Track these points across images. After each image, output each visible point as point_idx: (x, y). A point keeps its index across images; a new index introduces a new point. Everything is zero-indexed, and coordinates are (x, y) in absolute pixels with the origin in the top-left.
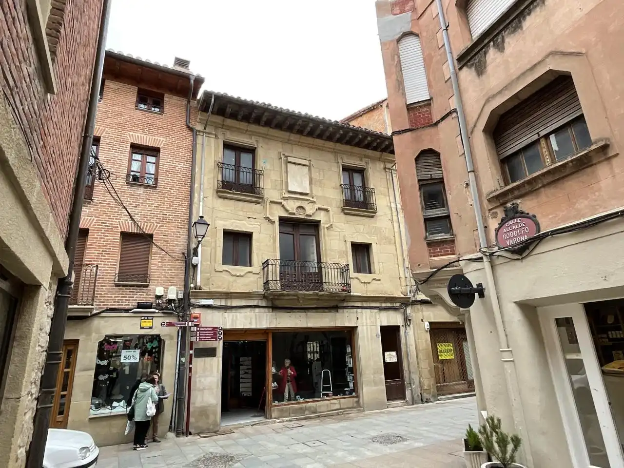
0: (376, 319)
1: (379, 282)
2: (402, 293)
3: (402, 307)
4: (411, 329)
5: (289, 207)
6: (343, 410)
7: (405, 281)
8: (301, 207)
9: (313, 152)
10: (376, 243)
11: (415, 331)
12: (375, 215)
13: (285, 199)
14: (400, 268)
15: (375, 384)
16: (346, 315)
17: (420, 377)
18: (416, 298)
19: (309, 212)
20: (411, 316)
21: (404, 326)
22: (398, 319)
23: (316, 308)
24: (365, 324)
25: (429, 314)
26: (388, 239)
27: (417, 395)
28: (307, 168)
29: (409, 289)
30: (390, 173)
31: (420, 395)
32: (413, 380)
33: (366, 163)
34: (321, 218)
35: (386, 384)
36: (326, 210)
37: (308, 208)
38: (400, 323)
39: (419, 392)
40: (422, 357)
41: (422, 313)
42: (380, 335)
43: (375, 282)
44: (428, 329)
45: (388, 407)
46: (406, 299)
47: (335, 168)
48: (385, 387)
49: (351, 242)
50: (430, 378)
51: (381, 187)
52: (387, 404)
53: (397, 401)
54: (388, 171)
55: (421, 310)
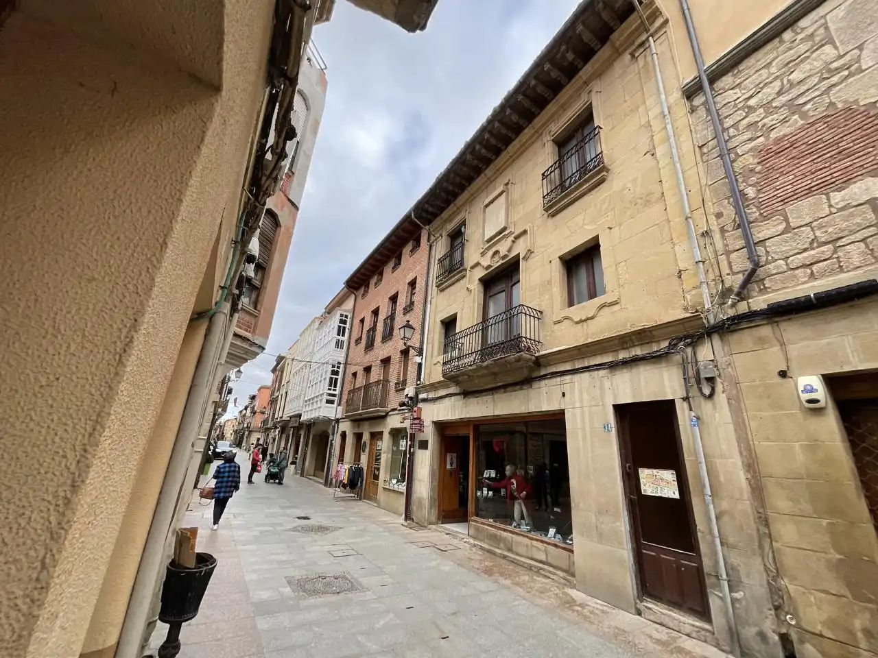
0: (602, 388)
1: (616, 308)
2: (686, 309)
3: (672, 349)
4: (718, 407)
5: (486, 261)
6: (546, 567)
7: (696, 275)
8: (497, 252)
9: (516, 165)
10: (610, 228)
11: (744, 411)
12: (604, 173)
13: (483, 254)
14: (677, 248)
15: (601, 537)
16: (544, 390)
17: (777, 571)
18: (749, 307)
19: (503, 251)
20: (719, 367)
21: (686, 399)
22: (667, 383)
23: (505, 387)
24: (578, 405)
25: (828, 344)
26: (641, 198)
27: (754, 630)
28: (504, 194)
29: (707, 291)
30: (648, 50)
31: (777, 638)
32: (731, 569)
33: (591, 91)
34: (520, 248)
35: (644, 551)
36: (525, 232)
37: (503, 248)
38: (674, 393)
39: (769, 626)
40: (791, 503)
41: (782, 351)
42: (613, 426)
43: (606, 310)
44: (816, 401)
45: (639, 613)
46: (687, 325)
47: (542, 156)
48: (626, 553)
49: (561, 258)
50: (850, 596)
51: (625, 101)
52: (634, 600)
53: (682, 613)
54: (642, 50)
55: (778, 340)
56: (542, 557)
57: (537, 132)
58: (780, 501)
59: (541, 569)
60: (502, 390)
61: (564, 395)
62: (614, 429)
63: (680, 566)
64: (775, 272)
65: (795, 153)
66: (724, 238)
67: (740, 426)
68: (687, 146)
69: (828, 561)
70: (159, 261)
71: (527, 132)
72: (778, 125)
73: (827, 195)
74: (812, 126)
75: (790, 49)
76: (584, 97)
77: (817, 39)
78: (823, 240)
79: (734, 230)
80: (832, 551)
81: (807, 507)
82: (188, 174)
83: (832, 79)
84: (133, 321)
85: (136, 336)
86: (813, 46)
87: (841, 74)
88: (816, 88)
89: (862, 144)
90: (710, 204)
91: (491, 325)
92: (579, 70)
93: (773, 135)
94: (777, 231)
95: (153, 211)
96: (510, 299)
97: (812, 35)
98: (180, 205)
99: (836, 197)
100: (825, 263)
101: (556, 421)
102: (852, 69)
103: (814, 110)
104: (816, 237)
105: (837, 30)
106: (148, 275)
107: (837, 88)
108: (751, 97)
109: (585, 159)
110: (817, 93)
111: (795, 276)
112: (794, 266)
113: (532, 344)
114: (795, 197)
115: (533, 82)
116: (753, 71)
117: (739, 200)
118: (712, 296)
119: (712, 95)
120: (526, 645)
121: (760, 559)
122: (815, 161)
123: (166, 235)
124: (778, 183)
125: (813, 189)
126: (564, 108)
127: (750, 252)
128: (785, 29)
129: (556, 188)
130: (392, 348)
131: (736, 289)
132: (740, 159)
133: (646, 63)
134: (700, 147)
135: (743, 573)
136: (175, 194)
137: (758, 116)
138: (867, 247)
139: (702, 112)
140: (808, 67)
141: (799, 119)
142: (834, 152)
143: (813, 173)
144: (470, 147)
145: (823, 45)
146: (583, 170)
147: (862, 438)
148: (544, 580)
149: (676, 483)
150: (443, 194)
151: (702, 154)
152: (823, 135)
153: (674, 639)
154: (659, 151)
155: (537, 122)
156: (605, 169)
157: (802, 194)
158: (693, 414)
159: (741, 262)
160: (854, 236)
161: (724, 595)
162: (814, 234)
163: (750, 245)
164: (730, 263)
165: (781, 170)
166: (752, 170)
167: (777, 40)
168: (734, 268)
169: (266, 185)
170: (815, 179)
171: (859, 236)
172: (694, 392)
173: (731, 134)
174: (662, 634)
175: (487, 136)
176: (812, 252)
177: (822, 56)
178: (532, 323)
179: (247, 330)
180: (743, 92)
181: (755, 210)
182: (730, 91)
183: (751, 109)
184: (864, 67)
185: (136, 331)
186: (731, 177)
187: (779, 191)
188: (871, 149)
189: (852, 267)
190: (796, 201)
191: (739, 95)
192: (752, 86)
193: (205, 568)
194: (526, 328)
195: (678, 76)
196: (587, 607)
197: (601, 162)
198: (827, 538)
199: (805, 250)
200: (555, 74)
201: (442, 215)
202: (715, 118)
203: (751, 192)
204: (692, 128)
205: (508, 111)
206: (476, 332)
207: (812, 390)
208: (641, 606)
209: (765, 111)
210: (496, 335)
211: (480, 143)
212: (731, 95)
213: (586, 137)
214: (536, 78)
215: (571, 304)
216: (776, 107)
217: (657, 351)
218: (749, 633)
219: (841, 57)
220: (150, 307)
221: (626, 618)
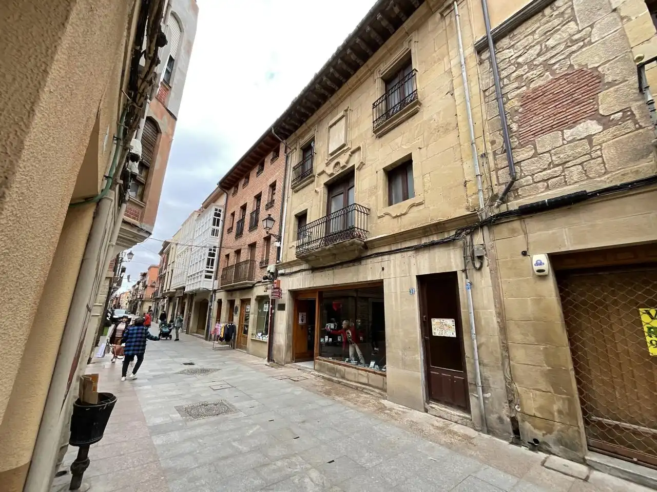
0: (409, 264)
1: (421, 207)
2: (468, 209)
3: (457, 237)
4: (484, 276)
5: (330, 170)
6: (367, 387)
7: (476, 184)
8: (338, 163)
9: (354, 96)
10: (420, 148)
11: (500, 278)
12: (418, 106)
13: (327, 165)
14: (464, 164)
15: (405, 365)
16: (370, 266)
17: (512, 380)
18: (507, 208)
19: (342, 163)
20: (486, 248)
21: (464, 271)
22: (452, 260)
23: (342, 264)
24: (392, 276)
25: (553, 233)
26: (443, 127)
27: (496, 416)
28: (344, 118)
29: (482, 196)
30: (453, 12)
31: (509, 420)
32: (484, 380)
33: (411, 40)
34: (355, 161)
35: (431, 372)
36: (359, 149)
37: (342, 160)
38: (457, 266)
39: (505, 413)
40: (522, 336)
41: (525, 238)
42: (416, 290)
43: (415, 209)
44: (543, 271)
45: (426, 411)
46: (468, 220)
47: (373, 90)
48: (420, 374)
49: (384, 169)
50: (553, 392)
51: (435, 51)
52: (424, 404)
53: (452, 409)
54: (449, 11)
55: (523, 231)
56: (365, 380)
57: (370, 70)
58: (516, 335)
59: (364, 388)
60: (340, 267)
61: (383, 269)
62: (416, 292)
63: (453, 379)
64: (525, 184)
65: (545, 99)
66: (495, 159)
67: (496, 286)
68: (475, 89)
69: (542, 371)
70: (27, 127)
71: (363, 70)
72: (536, 78)
73: (562, 131)
74: (558, 81)
75: (548, 22)
76: (406, 46)
77: (566, 16)
78: (557, 163)
79: (502, 153)
80: (545, 365)
81: (532, 339)
82: (53, 48)
83: (572, 47)
84: (3, 179)
85: (7, 192)
86: (563, 21)
87: (579, 44)
88: (562, 52)
89: (587, 97)
90: (488, 133)
91: (333, 219)
92: (404, 22)
93: (532, 86)
94: (529, 155)
95: (19, 79)
96: (346, 200)
97: (563, 13)
98: (47, 76)
99: (568, 133)
100: (557, 179)
101: (377, 288)
102: (586, 41)
103: (560, 70)
104: (552, 160)
105: (579, 11)
106: (17, 138)
107: (576, 54)
108: (520, 56)
109: (404, 95)
110: (563, 57)
111: (537, 188)
112: (538, 180)
113: (362, 233)
114: (542, 132)
115: (368, 29)
116: (523, 36)
117: (506, 131)
118: (485, 200)
119: (495, 52)
120: (353, 437)
121: (502, 372)
122: (557, 107)
123: (33, 103)
124: (532, 121)
125: (554, 127)
126: (391, 52)
127: (511, 169)
128: (546, 6)
129: (382, 116)
130: (258, 236)
131: (500, 196)
132: (509, 102)
133: (451, 22)
134: (484, 91)
135: (491, 382)
136: (41, 66)
137: (524, 70)
138: (583, 168)
139: (487, 64)
140: (559, 36)
141: (549, 75)
142: (569, 101)
143: (555, 115)
144: (318, 79)
145: (569, 22)
146: (403, 102)
147: (568, 294)
148: (365, 395)
149: (454, 327)
150: (297, 115)
151: (485, 97)
152: (564, 88)
153: (447, 425)
154: (457, 93)
155: (371, 62)
156: (418, 103)
157: (546, 130)
158: (468, 281)
159: (505, 177)
160: (577, 160)
161: (479, 396)
162: (551, 159)
163: (512, 165)
164: (497, 177)
165: (535, 112)
166: (516, 111)
167: (540, 14)
168: (501, 181)
169: (142, 87)
170: (556, 119)
171: (579, 161)
172: (470, 266)
173: (505, 83)
174: (439, 423)
175: (332, 70)
176: (549, 171)
177: (568, 30)
178: (363, 217)
179: (134, 218)
180: (515, 51)
181: (516, 140)
182: (507, 51)
183: (520, 65)
184: (593, 41)
185: (7, 188)
186: (503, 114)
187: (532, 127)
188: (592, 101)
189: (572, 182)
190: (542, 135)
191: (512, 54)
192: (521, 48)
193: (107, 404)
194: (358, 221)
195: (472, 34)
196: (394, 411)
197: (416, 97)
198: (542, 357)
199: (545, 170)
200: (385, 23)
201: (297, 132)
202: (496, 70)
203: (514, 127)
204: (480, 77)
205: (349, 51)
206: (321, 223)
207: (541, 264)
208: (427, 406)
209: (528, 67)
210: (336, 226)
211: (327, 76)
212: (507, 53)
213: (406, 77)
214: (371, 25)
215: (390, 204)
216: (535, 65)
217: (447, 238)
218: (493, 418)
219: (579, 32)
220: (20, 168)
221: (418, 415)
